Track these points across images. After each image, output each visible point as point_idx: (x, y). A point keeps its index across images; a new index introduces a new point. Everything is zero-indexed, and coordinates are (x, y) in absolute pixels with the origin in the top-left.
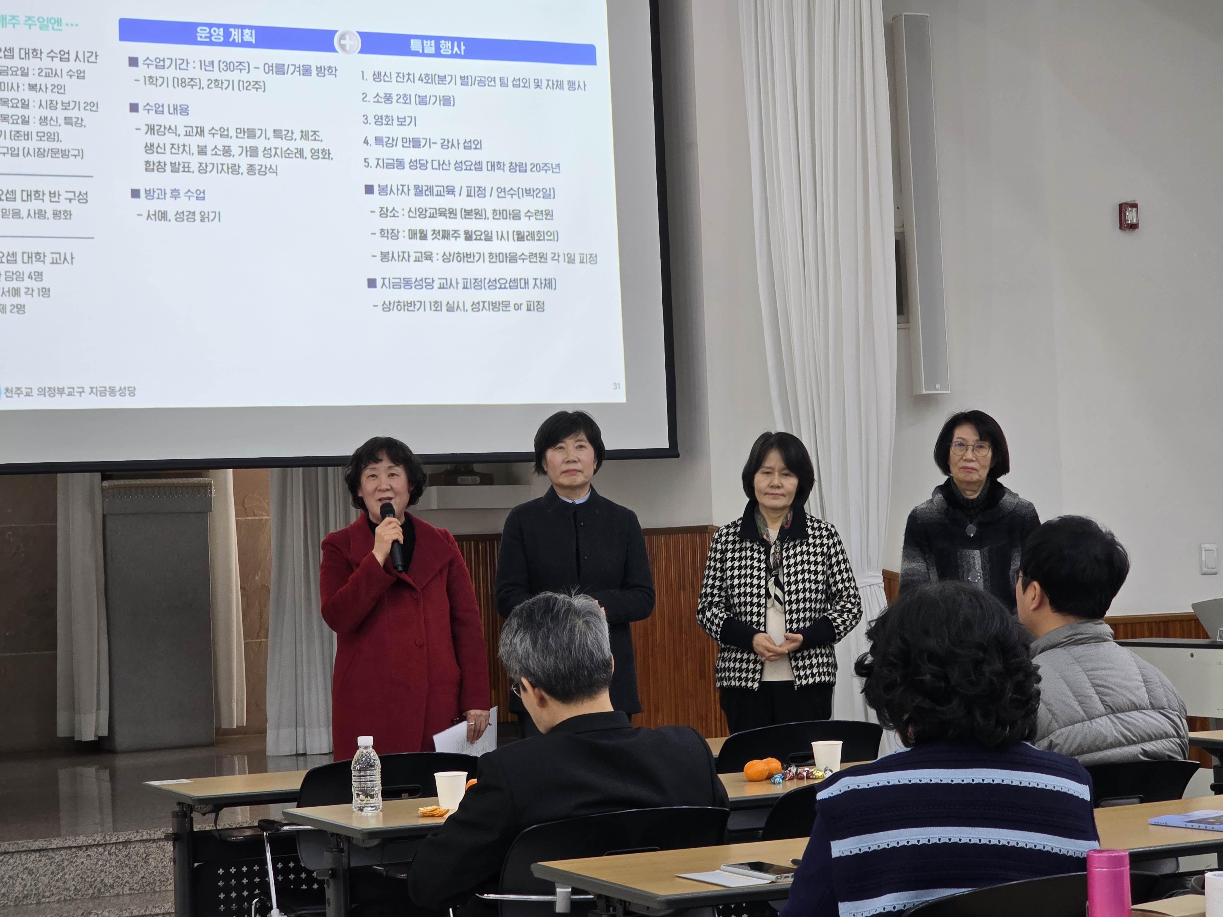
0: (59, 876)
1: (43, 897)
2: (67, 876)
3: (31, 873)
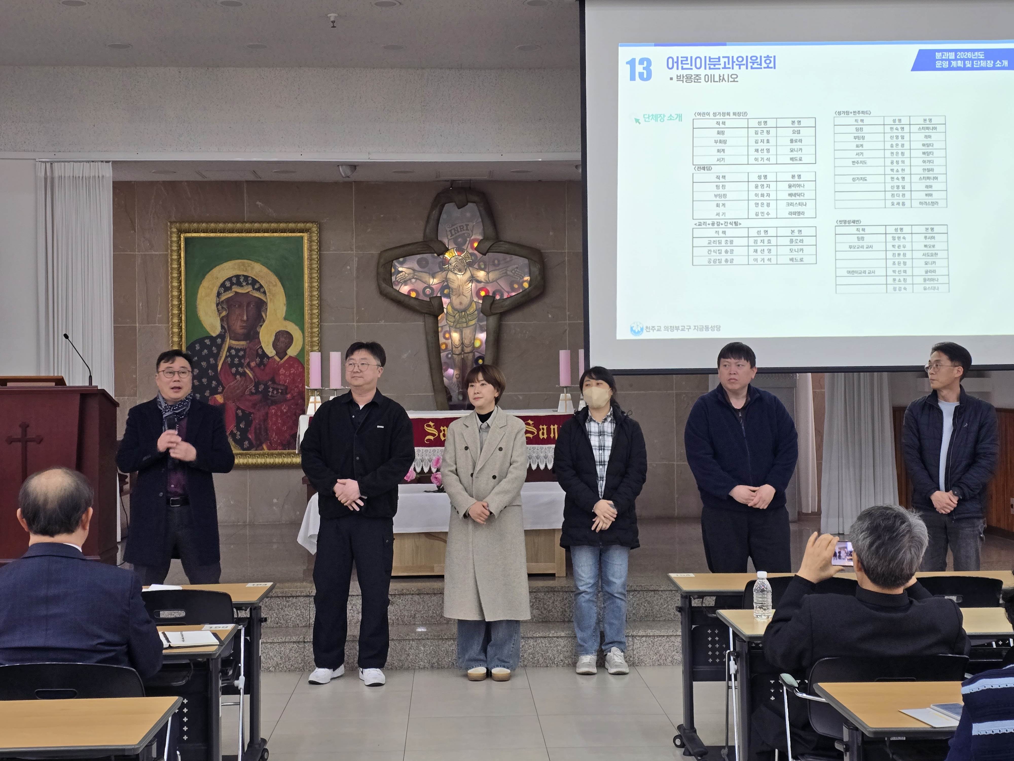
0: (665, 606)
1: (656, 617)
2: (670, 607)
3: (649, 603)
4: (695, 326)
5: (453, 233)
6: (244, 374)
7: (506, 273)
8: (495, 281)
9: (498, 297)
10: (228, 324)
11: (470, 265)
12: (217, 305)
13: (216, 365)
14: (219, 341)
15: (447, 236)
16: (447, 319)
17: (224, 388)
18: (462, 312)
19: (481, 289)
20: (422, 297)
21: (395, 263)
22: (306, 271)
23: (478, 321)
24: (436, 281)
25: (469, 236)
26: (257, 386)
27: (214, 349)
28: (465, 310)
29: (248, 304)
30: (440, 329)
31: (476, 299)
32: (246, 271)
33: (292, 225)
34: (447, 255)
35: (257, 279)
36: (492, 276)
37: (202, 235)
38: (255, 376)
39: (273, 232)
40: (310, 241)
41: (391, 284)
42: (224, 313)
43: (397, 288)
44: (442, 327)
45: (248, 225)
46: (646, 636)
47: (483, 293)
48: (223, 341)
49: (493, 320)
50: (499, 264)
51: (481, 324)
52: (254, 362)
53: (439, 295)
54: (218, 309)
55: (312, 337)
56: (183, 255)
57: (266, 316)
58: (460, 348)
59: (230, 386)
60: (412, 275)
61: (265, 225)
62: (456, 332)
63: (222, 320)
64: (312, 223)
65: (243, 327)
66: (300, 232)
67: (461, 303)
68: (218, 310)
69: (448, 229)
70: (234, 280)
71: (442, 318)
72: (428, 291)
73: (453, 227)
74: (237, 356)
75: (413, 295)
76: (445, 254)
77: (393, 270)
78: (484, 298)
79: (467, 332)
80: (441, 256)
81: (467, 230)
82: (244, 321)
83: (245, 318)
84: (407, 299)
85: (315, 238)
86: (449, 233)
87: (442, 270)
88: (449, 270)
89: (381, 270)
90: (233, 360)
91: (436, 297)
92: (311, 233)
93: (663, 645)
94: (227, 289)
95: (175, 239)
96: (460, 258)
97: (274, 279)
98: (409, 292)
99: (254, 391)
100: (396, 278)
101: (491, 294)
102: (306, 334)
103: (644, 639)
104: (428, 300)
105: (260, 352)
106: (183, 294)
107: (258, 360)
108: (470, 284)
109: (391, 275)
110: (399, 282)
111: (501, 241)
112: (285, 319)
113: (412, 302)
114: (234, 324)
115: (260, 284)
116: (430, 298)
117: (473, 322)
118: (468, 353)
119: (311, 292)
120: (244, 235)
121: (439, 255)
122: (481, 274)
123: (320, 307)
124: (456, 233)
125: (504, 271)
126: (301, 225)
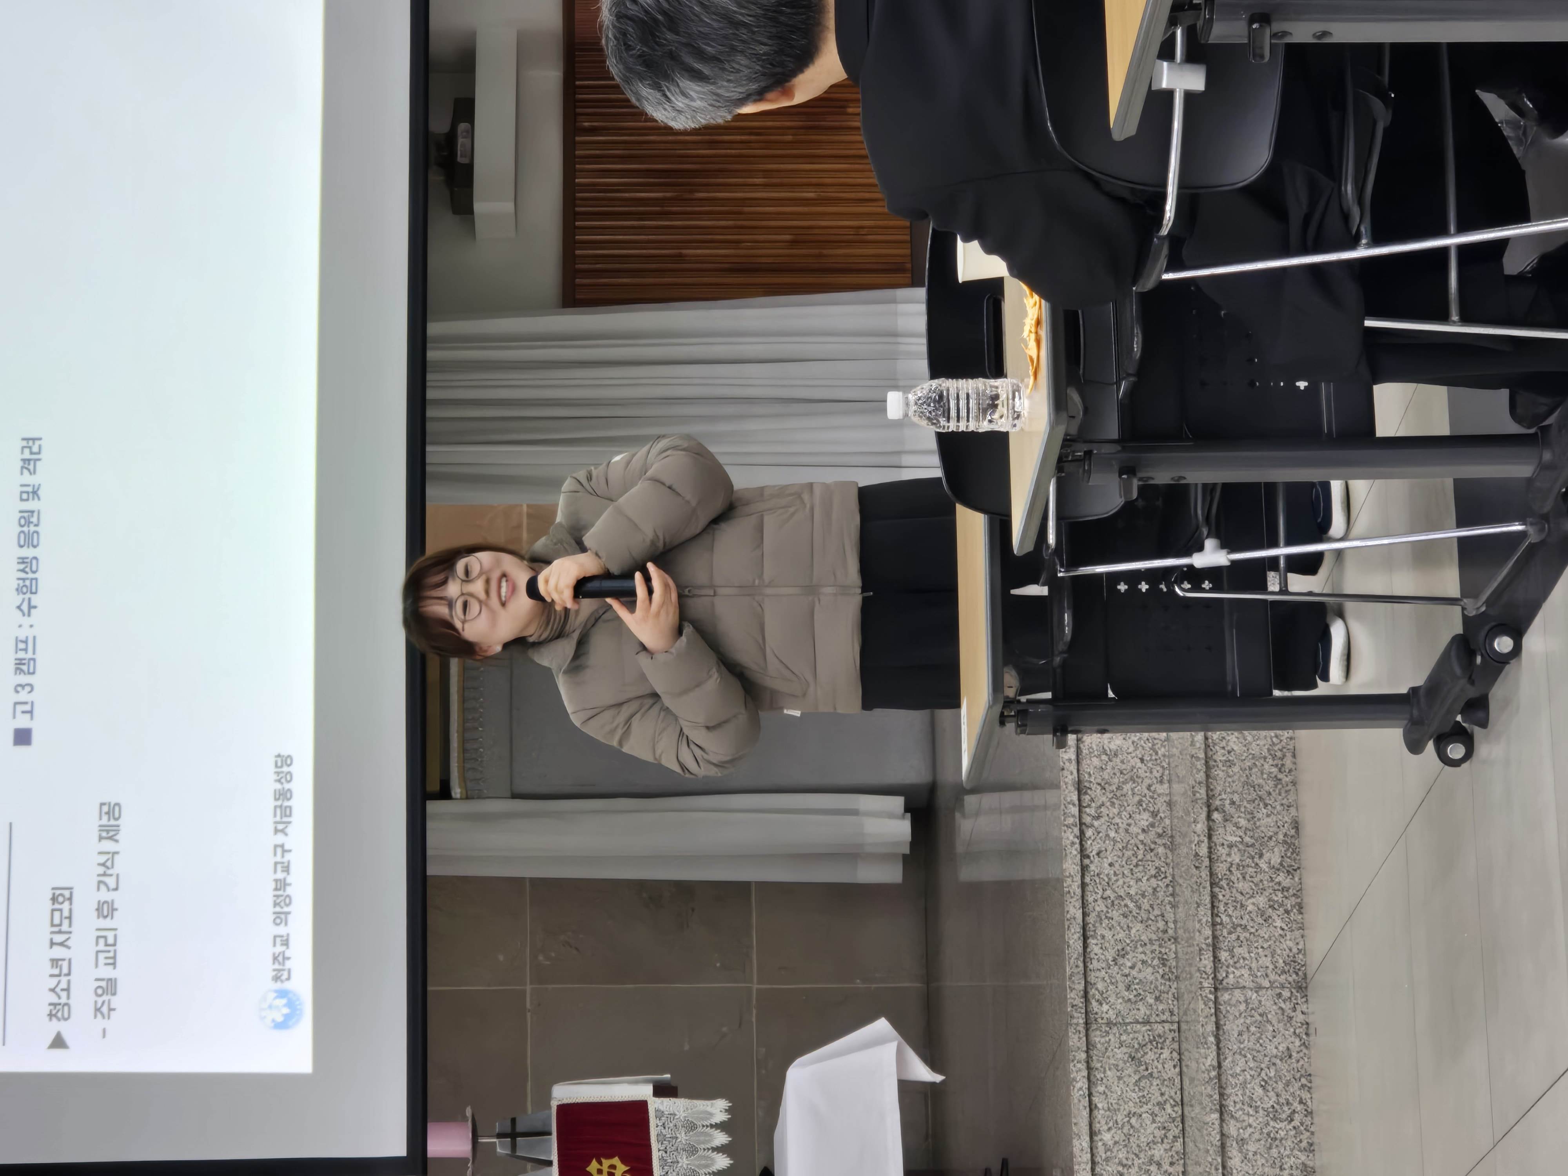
4: (276, 831)
46: (1215, 948)
93: (1240, 897)
103: (1224, 955)
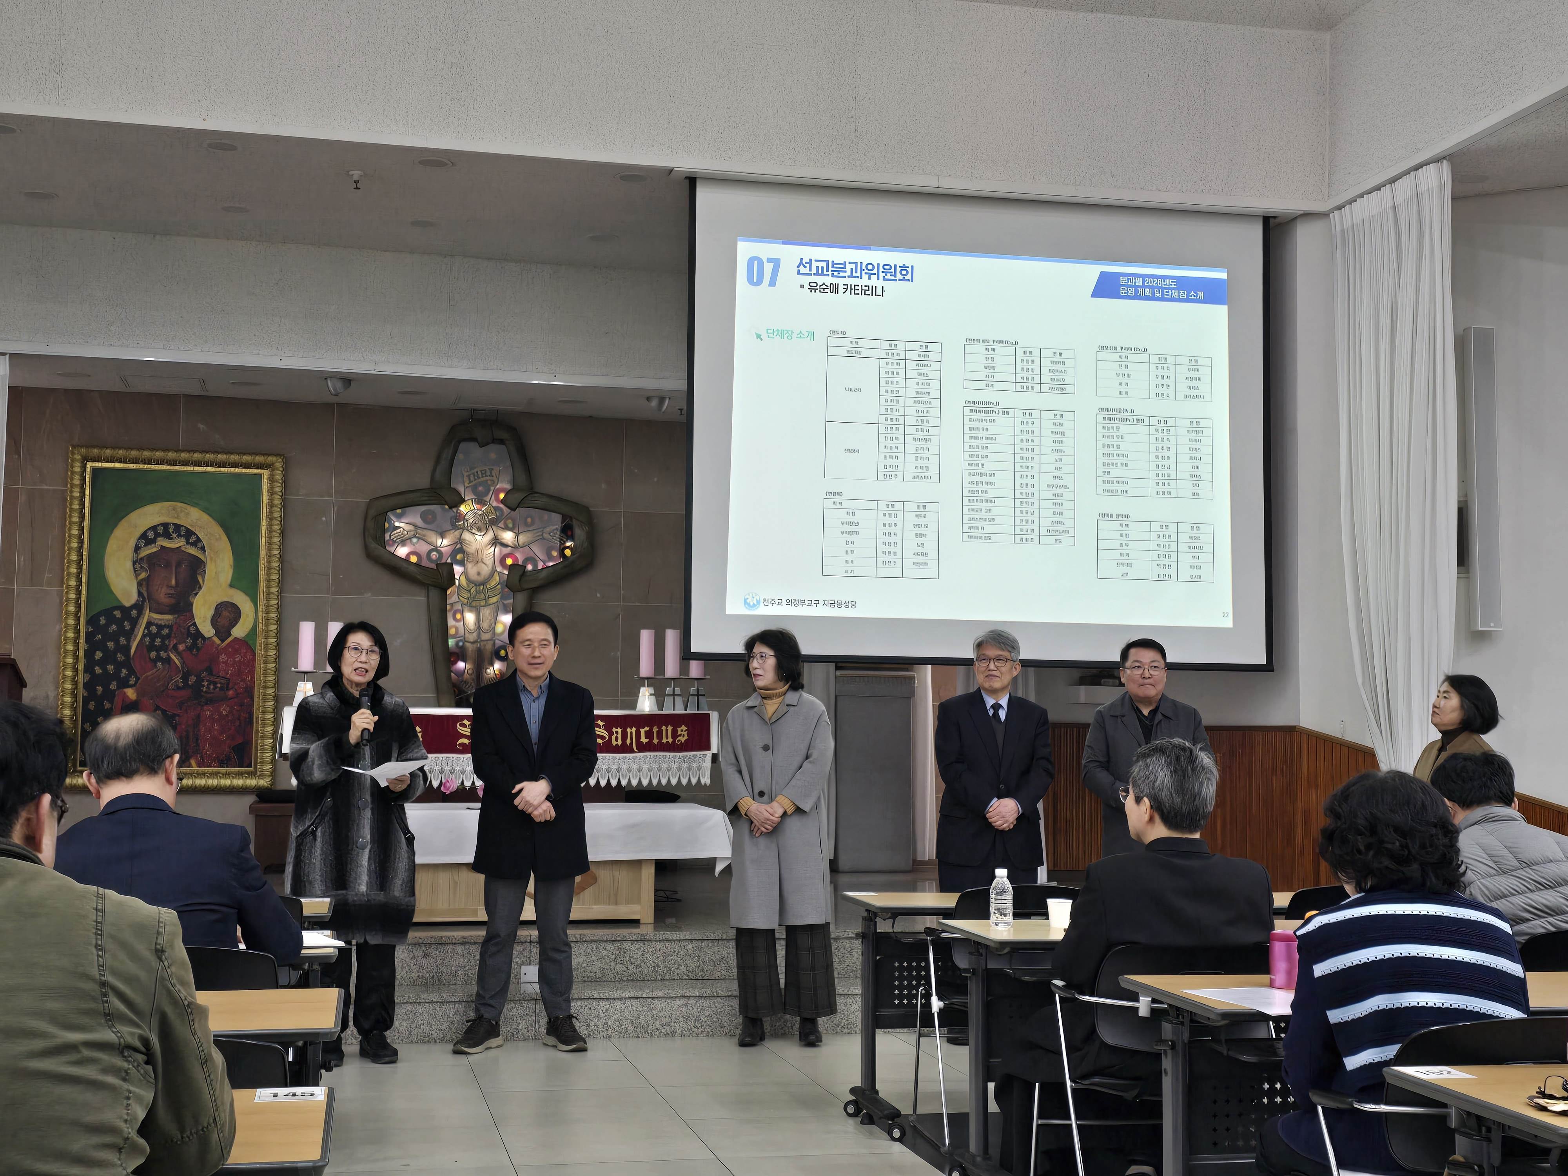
5: (472, 479)
6: (168, 660)
7: (542, 535)
8: (527, 545)
9: (530, 567)
10: (147, 590)
11: (493, 523)
12: (134, 563)
13: (128, 648)
14: (134, 613)
15: (464, 482)
16: (458, 594)
17: (138, 679)
18: (479, 585)
19: (508, 555)
20: (425, 563)
21: (390, 515)
22: (264, 522)
23: (502, 598)
24: (446, 542)
25: (494, 483)
26: (185, 678)
27: (127, 625)
28: (484, 583)
29: (179, 565)
30: (448, 607)
31: (499, 569)
32: (178, 517)
33: (247, 458)
34: (463, 508)
35: (193, 530)
36: (522, 539)
37: (118, 465)
38: (183, 663)
39: (220, 467)
40: (272, 479)
41: (383, 544)
42: (143, 575)
43: (392, 549)
44: (452, 604)
45: (184, 456)
47: (509, 561)
48: (140, 613)
49: (521, 598)
50: (533, 523)
51: (506, 602)
52: (184, 645)
53: (449, 561)
54: (134, 568)
55: (267, 612)
56: (87, 492)
57: (203, 581)
58: (475, 634)
59: (147, 677)
60: (412, 533)
61: (209, 457)
62: (470, 611)
63: (140, 584)
64: (276, 455)
65: (170, 596)
66: (257, 468)
67: (479, 574)
68: (135, 571)
69: (465, 474)
70: (160, 530)
71: (453, 593)
72: (434, 555)
73: (473, 471)
74: (158, 635)
75: (414, 559)
76: (460, 506)
77: (387, 525)
78: (511, 568)
79: (486, 612)
80: (455, 510)
81: (491, 475)
82: (172, 587)
83: (173, 582)
84: (405, 565)
85: (278, 477)
86: (466, 479)
87: (455, 527)
88: (463, 528)
89: (371, 524)
90: (153, 640)
91: (446, 563)
92: (273, 470)
94: (149, 542)
95: (77, 469)
96: (480, 513)
97: (218, 531)
98: (408, 555)
99: (181, 685)
100: (390, 536)
101: (520, 563)
102: (260, 608)
104: (434, 566)
105: (192, 630)
106: (85, 546)
107: (189, 641)
108: (493, 548)
109: (384, 531)
110: (395, 542)
111: (537, 493)
112: (231, 586)
113: (412, 569)
114: (157, 590)
115: (198, 537)
116: (437, 565)
117: (494, 600)
118: (487, 640)
119: (269, 550)
120: (177, 468)
121: (451, 508)
122: (508, 536)
123: (282, 571)
124: (475, 480)
125: (541, 533)
126: (259, 459)
